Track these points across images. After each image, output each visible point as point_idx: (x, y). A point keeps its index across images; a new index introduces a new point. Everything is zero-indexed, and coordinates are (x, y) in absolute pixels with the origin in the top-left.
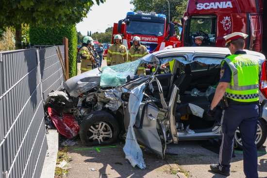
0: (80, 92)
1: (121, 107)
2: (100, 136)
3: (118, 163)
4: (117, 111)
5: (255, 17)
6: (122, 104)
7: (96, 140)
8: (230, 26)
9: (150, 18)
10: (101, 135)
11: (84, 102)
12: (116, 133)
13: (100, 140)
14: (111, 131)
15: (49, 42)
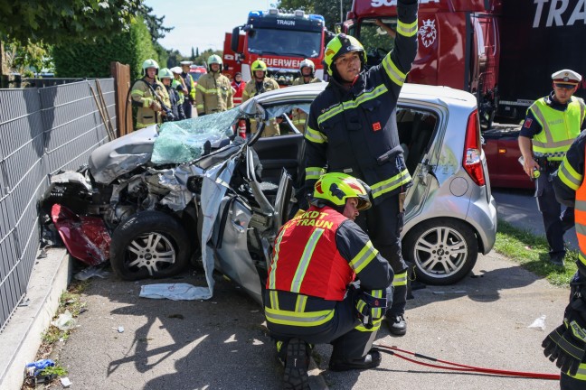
0: (114, 173)
1: (191, 204)
2: (151, 261)
3: (175, 316)
4: (184, 211)
5: (485, 20)
6: (193, 199)
7: (144, 267)
8: (434, 38)
9: (293, 23)
10: (153, 259)
11: (124, 193)
12: (183, 254)
13: (152, 267)
14: (173, 250)
15: (93, 70)
